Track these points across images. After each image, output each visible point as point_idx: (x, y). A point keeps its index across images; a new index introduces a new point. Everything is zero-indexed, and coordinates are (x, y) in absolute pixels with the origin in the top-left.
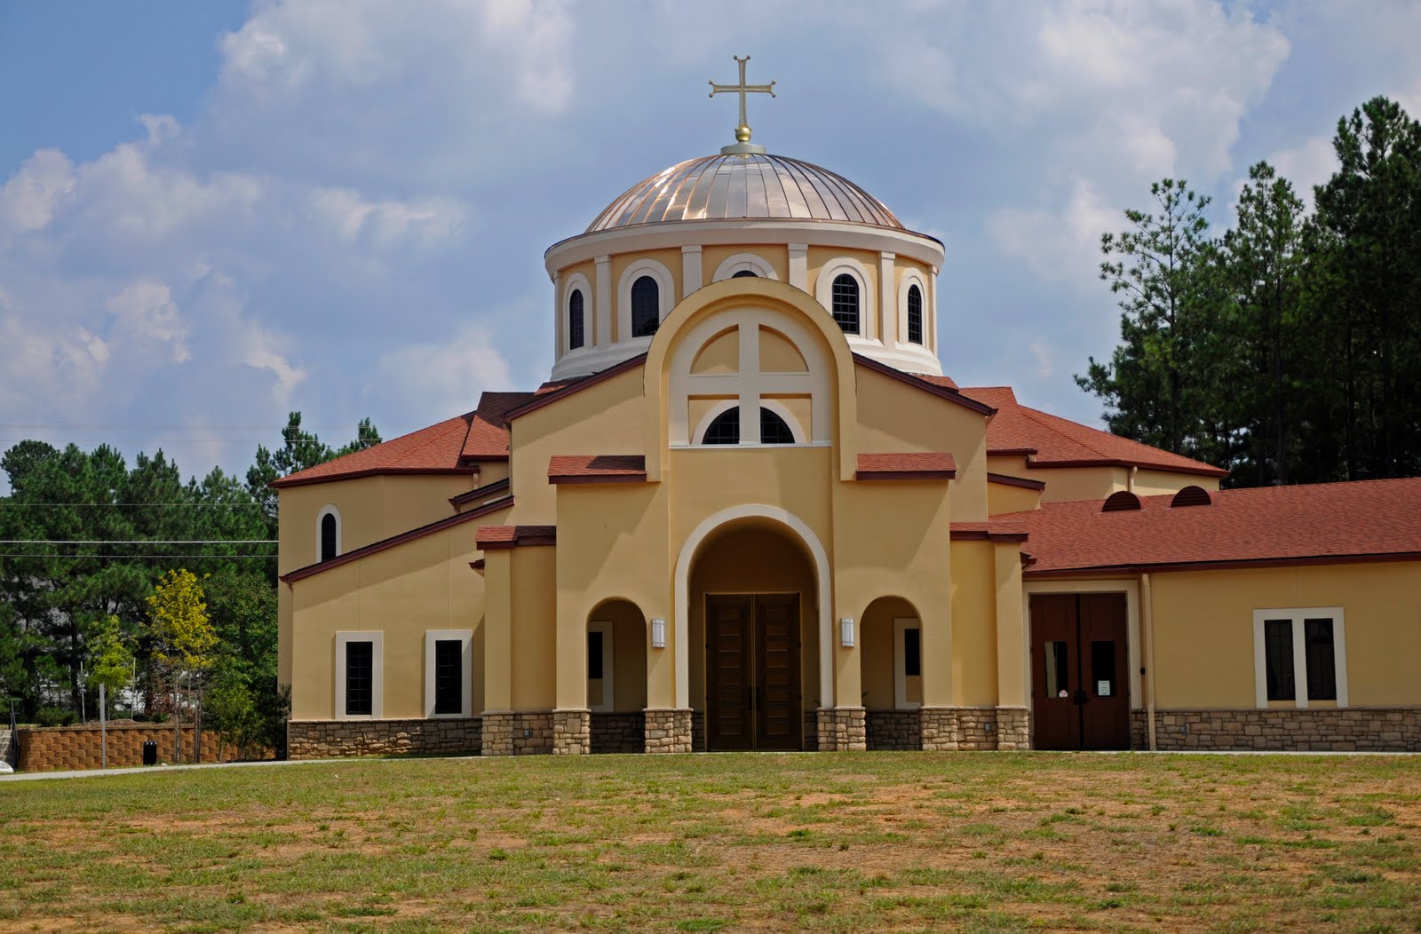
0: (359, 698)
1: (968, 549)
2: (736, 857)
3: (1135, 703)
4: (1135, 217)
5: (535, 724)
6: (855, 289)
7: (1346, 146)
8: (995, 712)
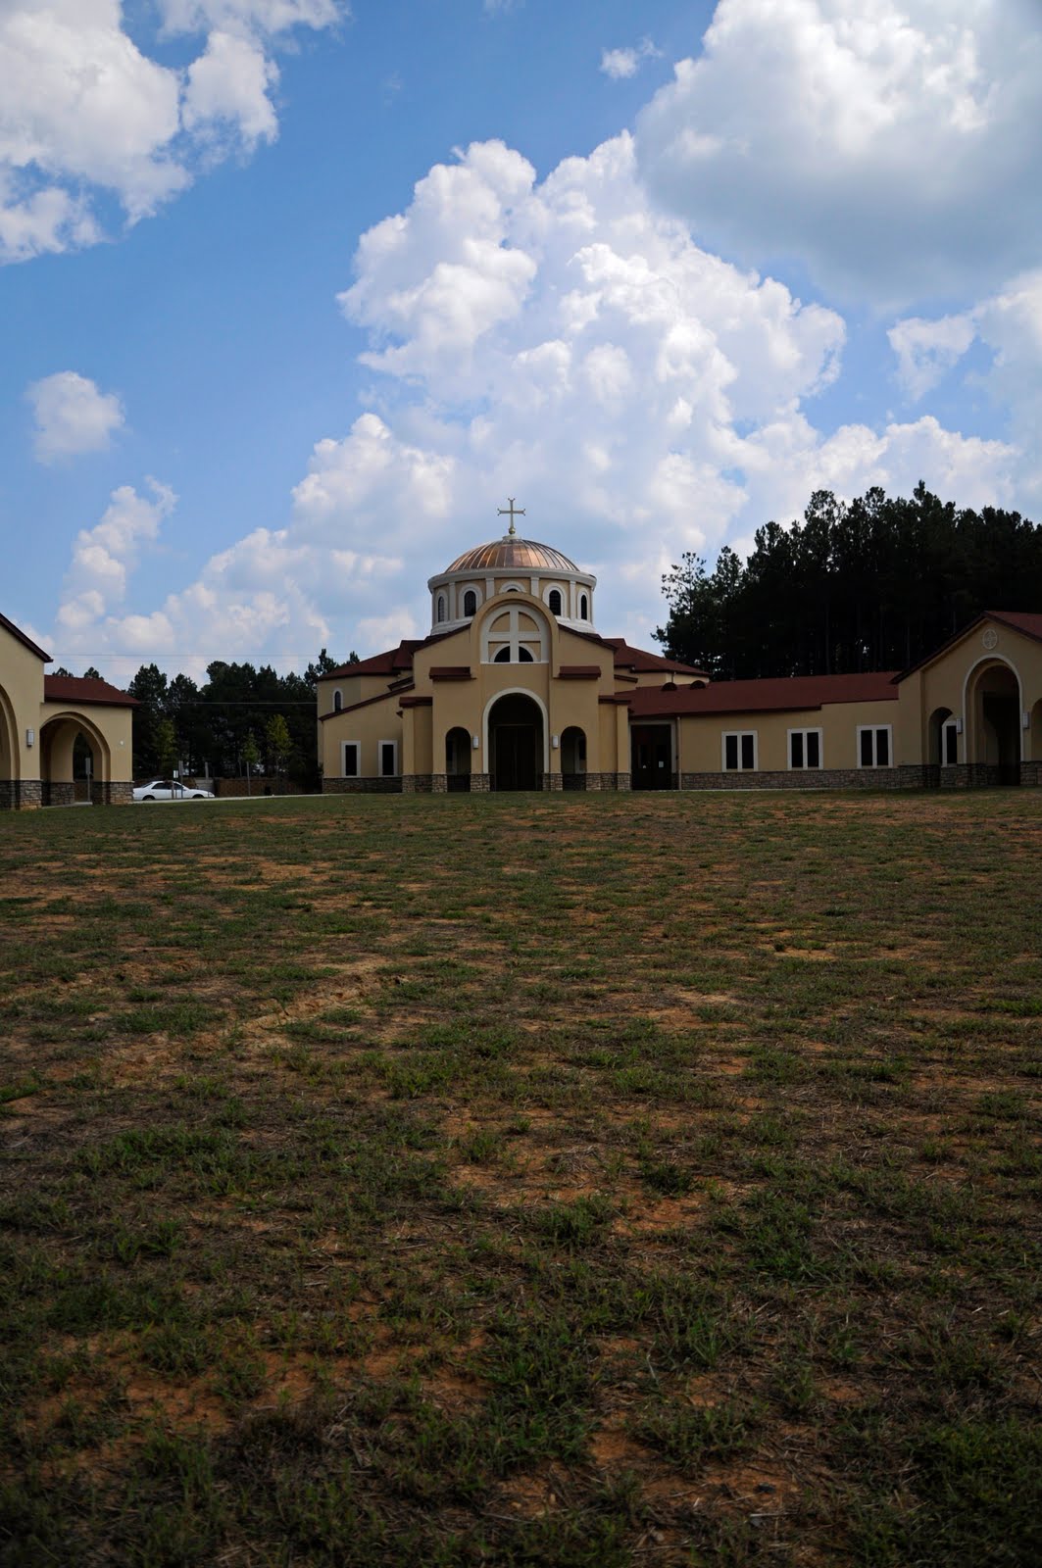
0: (351, 767)
1: (605, 707)
2: (508, 836)
3: (674, 771)
4: (675, 568)
5: (422, 780)
6: (559, 596)
7: (759, 541)
8: (616, 774)
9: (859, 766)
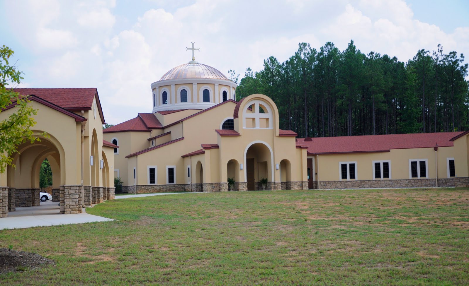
0: (152, 180)
3: (319, 180)
5: (215, 185)
7: (266, 65)
8: (302, 182)
9: (410, 177)
